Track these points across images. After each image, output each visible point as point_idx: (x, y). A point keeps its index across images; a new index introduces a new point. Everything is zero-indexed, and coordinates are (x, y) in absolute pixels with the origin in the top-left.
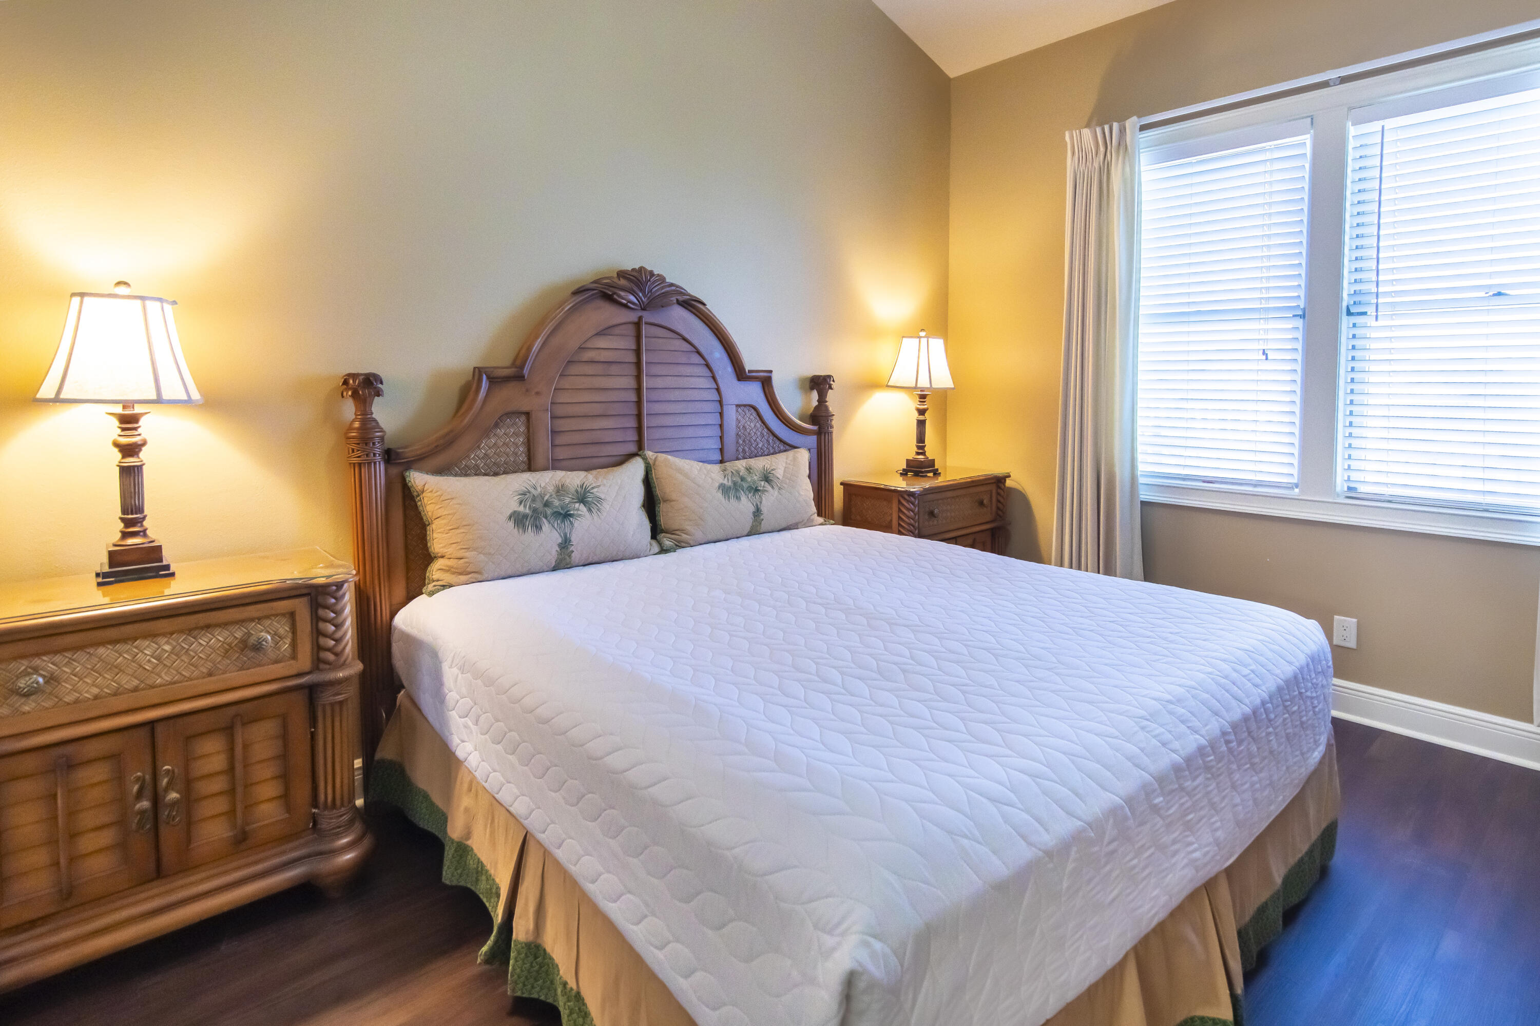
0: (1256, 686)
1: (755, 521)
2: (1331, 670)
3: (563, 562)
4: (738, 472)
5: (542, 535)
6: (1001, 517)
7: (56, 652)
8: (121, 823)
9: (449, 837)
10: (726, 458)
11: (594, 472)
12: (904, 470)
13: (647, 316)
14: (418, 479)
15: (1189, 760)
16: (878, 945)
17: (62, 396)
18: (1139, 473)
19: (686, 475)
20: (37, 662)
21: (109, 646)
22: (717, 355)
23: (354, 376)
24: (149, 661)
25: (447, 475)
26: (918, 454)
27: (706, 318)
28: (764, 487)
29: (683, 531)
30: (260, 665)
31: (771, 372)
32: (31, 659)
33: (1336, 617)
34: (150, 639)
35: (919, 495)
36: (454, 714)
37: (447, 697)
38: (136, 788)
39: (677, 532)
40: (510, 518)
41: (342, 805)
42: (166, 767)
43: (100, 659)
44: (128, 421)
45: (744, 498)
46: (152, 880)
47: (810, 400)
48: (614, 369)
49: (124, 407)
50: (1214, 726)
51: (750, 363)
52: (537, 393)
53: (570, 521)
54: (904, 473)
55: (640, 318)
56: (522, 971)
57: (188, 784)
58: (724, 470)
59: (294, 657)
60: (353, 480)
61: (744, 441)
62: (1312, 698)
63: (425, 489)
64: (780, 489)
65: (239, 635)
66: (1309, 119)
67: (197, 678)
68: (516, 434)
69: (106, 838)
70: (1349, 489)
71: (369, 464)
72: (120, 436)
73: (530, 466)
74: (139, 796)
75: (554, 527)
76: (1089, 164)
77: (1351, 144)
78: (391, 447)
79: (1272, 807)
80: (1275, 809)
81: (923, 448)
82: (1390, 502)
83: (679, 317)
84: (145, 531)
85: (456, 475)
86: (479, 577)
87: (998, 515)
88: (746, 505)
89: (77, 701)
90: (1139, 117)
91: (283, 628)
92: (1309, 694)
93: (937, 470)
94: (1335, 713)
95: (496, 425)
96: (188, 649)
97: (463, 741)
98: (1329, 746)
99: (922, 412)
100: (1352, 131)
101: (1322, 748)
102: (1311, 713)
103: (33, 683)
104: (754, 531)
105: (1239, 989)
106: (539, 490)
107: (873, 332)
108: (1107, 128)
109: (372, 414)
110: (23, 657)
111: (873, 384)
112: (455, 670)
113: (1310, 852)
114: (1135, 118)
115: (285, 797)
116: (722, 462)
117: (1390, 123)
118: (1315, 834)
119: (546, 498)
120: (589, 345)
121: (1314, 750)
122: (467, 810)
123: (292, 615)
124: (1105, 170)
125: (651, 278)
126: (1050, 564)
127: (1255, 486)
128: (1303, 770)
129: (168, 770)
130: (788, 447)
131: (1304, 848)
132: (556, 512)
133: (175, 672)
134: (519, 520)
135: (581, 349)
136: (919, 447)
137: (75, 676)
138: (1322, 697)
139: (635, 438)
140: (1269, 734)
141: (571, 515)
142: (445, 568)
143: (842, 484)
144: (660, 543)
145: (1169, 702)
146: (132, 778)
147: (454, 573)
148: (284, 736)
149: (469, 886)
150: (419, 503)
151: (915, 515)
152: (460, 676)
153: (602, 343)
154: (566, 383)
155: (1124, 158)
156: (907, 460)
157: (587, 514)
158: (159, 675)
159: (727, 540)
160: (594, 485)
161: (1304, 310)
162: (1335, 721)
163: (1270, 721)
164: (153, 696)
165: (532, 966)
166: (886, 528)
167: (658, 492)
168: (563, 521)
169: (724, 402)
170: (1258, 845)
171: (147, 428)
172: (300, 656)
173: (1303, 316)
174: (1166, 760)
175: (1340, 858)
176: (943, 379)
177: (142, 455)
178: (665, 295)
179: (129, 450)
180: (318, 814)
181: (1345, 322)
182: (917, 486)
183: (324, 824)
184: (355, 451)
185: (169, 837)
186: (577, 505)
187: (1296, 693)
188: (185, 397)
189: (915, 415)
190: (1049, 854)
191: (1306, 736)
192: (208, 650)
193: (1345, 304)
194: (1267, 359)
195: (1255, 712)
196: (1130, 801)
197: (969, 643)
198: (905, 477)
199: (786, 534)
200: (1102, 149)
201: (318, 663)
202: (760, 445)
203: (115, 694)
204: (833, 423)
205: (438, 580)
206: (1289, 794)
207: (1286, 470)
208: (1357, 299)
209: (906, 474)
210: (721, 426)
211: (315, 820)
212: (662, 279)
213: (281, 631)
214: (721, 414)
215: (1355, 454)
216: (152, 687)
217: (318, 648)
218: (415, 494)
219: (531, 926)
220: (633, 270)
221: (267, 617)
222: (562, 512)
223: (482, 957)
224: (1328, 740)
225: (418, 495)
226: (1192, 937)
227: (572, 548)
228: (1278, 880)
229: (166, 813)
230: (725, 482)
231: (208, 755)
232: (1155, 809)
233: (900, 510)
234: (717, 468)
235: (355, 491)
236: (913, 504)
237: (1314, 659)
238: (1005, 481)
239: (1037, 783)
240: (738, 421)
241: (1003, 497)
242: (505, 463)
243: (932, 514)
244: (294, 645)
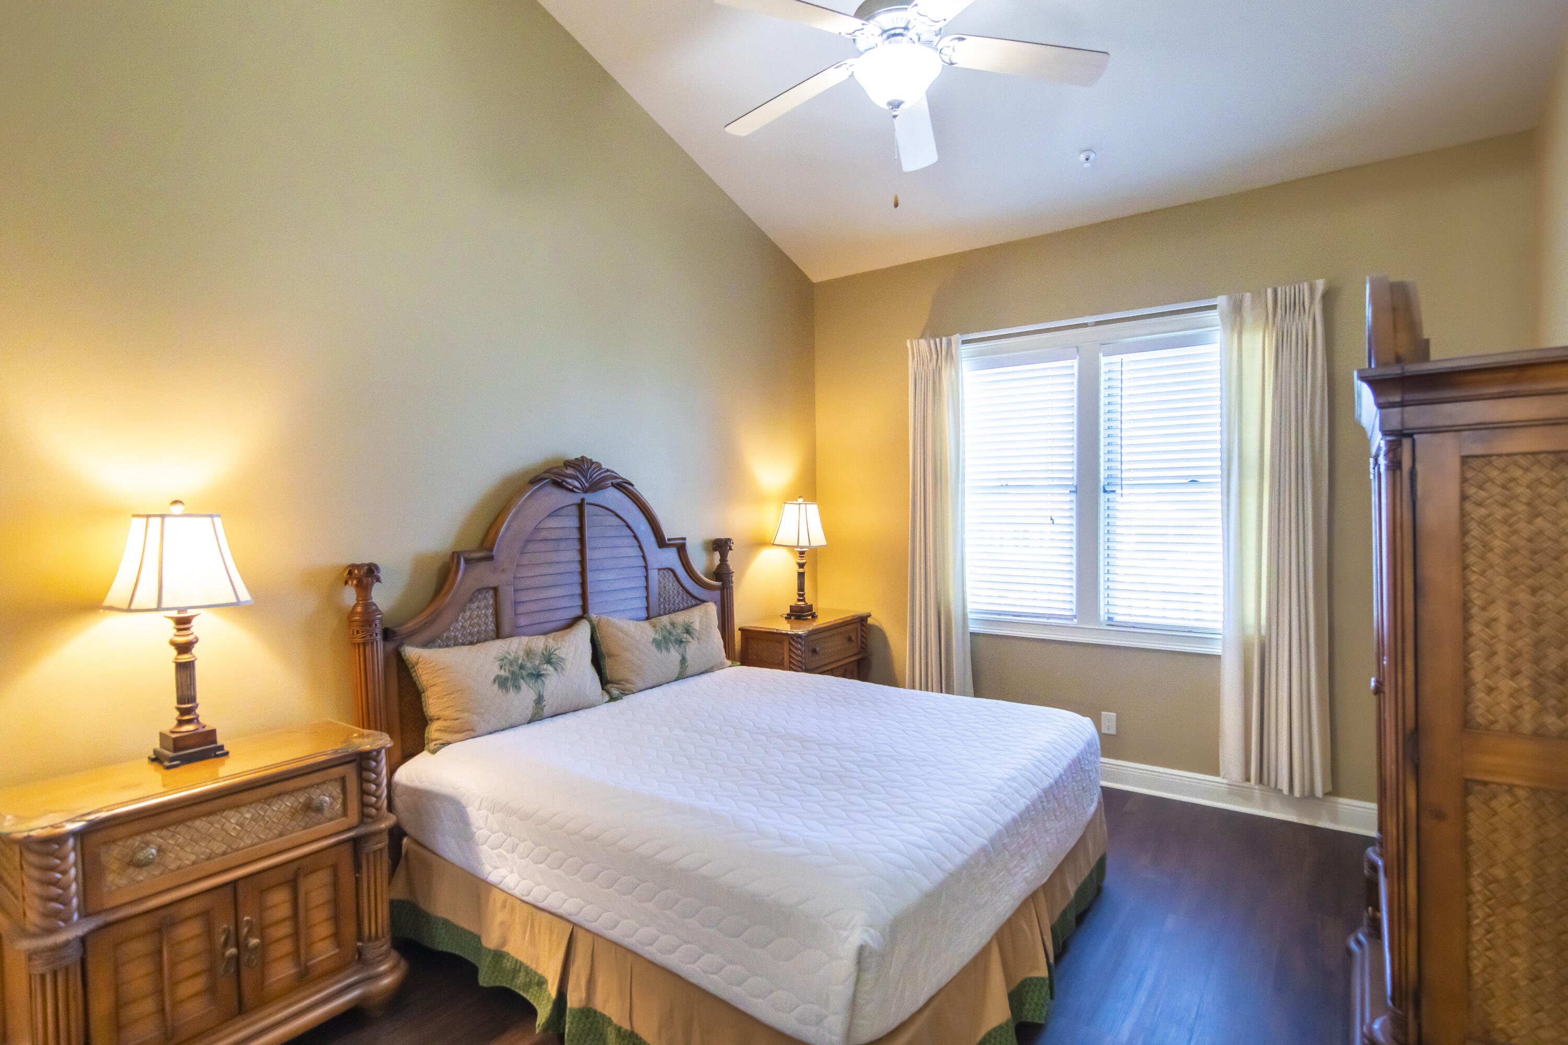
0: (1056, 765)
1: (682, 668)
2: (1099, 752)
3: (536, 717)
4: (665, 627)
5: (522, 693)
6: (864, 649)
7: (162, 828)
8: (211, 970)
9: (485, 948)
10: (651, 616)
11: (552, 635)
12: (788, 615)
13: (590, 497)
14: (411, 652)
15: (1021, 815)
16: (872, 931)
17: (133, 607)
18: (968, 610)
19: (626, 634)
20: (148, 837)
21: (204, 819)
22: (643, 528)
23: (358, 567)
24: (234, 828)
25: (430, 648)
26: (799, 600)
27: (633, 496)
28: (686, 638)
29: (627, 681)
30: (318, 824)
31: (684, 539)
32: (143, 835)
33: (1103, 712)
34: (235, 809)
35: (805, 637)
36: (484, 848)
37: (477, 835)
38: (223, 938)
39: (622, 682)
40: (495, 681)
41: (383, 937)
42: (246, 918)
43: (197, 830)
44: (183, 623)
45: (672, 650)
46: (235, 1016)
47: (712, 560)
48: (563, 545)
49: (179, 612)
50: (1034, 792)
51: (669, 533)
52: (503, 570)
53: (542, 681)
54: (788, 617)
55: (583, 500)
56: (577, 1031)
57: (261, 929)
58: (654, 627)
59: (345, 813)
60: (357, 658)
61: (664, 599)
62: (1089, 771)
63: (420, 660)
64: (698, 639)
65: (302, 800)
66: (1076, 349)
67: (271, 839)
68: (486, 607)
69: (199, 984)
70: (1110, 619)
71: (372, 643)
72: (176, 636)
73: (498, 635)
74: (226, 945)
75: (529, 686)
76: (925, 367)
77: (1103, 369)
78: (388, 626)
79: (1068, 844)
80: (1071, 844)
81: (802, 595)
82: (1134, 627)
83: (611, 497)
84: (197, 718)
85: (440, 647)
86: (473, 734)
87: (862, 648)
88: (674, 655)
89: (179, 868)
90: (960, 334)
91: (336, 790)
92: (1087, 768)
93: (814, 613)
94: (1104, 783)
95: (471, 601)
96: (264, 816)
97: (496, 868)
98: (1099, 803)
99: (801, 566)
100: (1103, 360)
101: (1095, 804)
102: (1088, 781)
103: (149, 855)
104: (681, 676)
105: (1052, 961)
106: (513, 655)
107: (759, 499)
108: (938, 340)
109: (372, 598)
110: (137, 834)
111: (760, 543)
112: (484, 812)
113: (1090, 875)
114: (958, 335)
115: (336, 936)
116: (648, 618)
117: (1127, 357)
118: (1093, 863)
119: (520, 662)
120: (541, 526)
121: (1091, 806)
122: (502, 923)
123: (343, 780)
124: (938, 371)
125: (591, 466)
126: (904, 687)
127: (1048, 618)
128: (1085, 819)
129: (248, 921)
130: (698, 602)
131: (1086, 873)
132: (530, 673)
133: (254, 836)
134: (502, 682)
135: (537, 529)
136: (800, 595)
137: (178, 846)
138: (1094, 770)
139: (580, 603)
140: (1064, 796)
141: (542, 675)
142: (442, 728)
143: (739, 629)
144: (608, 692)
145: (1008, 780)
146: (220, 930)
147: (450, 732)
148: (335, 884)
149: (504, 984)
150: (414, 674)
151: (802, 653)
152: (490, 815)
153: (553, 523)
154: (526, 560)
155: (951, 364)
156: (791, 606)
157: (554, 673)
158: (242, 839)
159: (660, 685)
160: (556, 647)
161: (1076, 487)
162: (1105, 790)
163: (1065, 787)
164: (239, 857)
165: (585, 1026)
166: (780, 665)
167: (603, 649)
168: (536, 681)
169: (649, 567)
170: (1060, 870)
171: (197, 628)
172: (350, 813)
173: (1075, 492)
174: (1008, 815)
175: (1110, 880)
176: (819, 539)
177: (194, 651)
178: (604, 479)
179: (184, 648)
180: (362, 946)
181: (1103, 497)
182: (802, 629)
183: (369, 955)
184: (360, 632)
185: (248, 977)
186: (545, 666)
187: (1079, 768)
188: (234, 600)
189: (796, 569)
190: (951, 875)
191: (1086, 796)
192: (280, 815)
193: (1102, 485)
194: (1053, 523)
195: (1056, 782)
196: (991, 841)
197: (878, 753)
198: (789, 620)
199: (706, 678)
200: (934, 356)
201: (364, 818)
202: (677, 602)
203: (209, 859)
204: (734, 579)
205: (436, 740)
206: (1078, 835)
207: (1067, 606)
208: (1110, 481)
209: (790, 618)
210: (647, 588)
211: (360, 952)
212: (599, 466)
213: (335, 793)
214: (647, 578)
215: (1111, 593)
216: (237, 850)
217: (363, 805)
218: (410, 666)
219: (584, 995)
220: (577, 459)
221: (324, 783)
222: (534, 672)
223: (540, 1028)
224: (1099, 798)
225: (413, 667)
226: (1025, 927)
227: (544, 703)
228: (1072, 894)
229: (247, 958)
230: (657, 637)
231: (275, 906)
232: (1005, 846)
233: (790, 650)
234: (646, 624)
235: (360, 670)
236: (800, 644)
237: (1089, 744)
238: (867, 619)
239: (942, 836)
240: (660, 582)
241: (865, 633)
242: (478, 632)
243: (814, 651)
244: (344, 804)
